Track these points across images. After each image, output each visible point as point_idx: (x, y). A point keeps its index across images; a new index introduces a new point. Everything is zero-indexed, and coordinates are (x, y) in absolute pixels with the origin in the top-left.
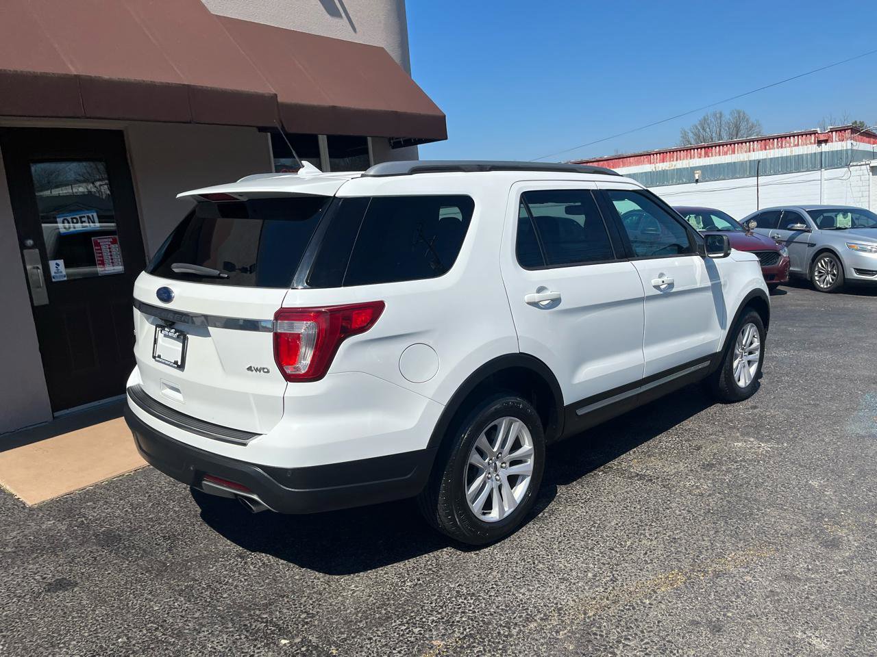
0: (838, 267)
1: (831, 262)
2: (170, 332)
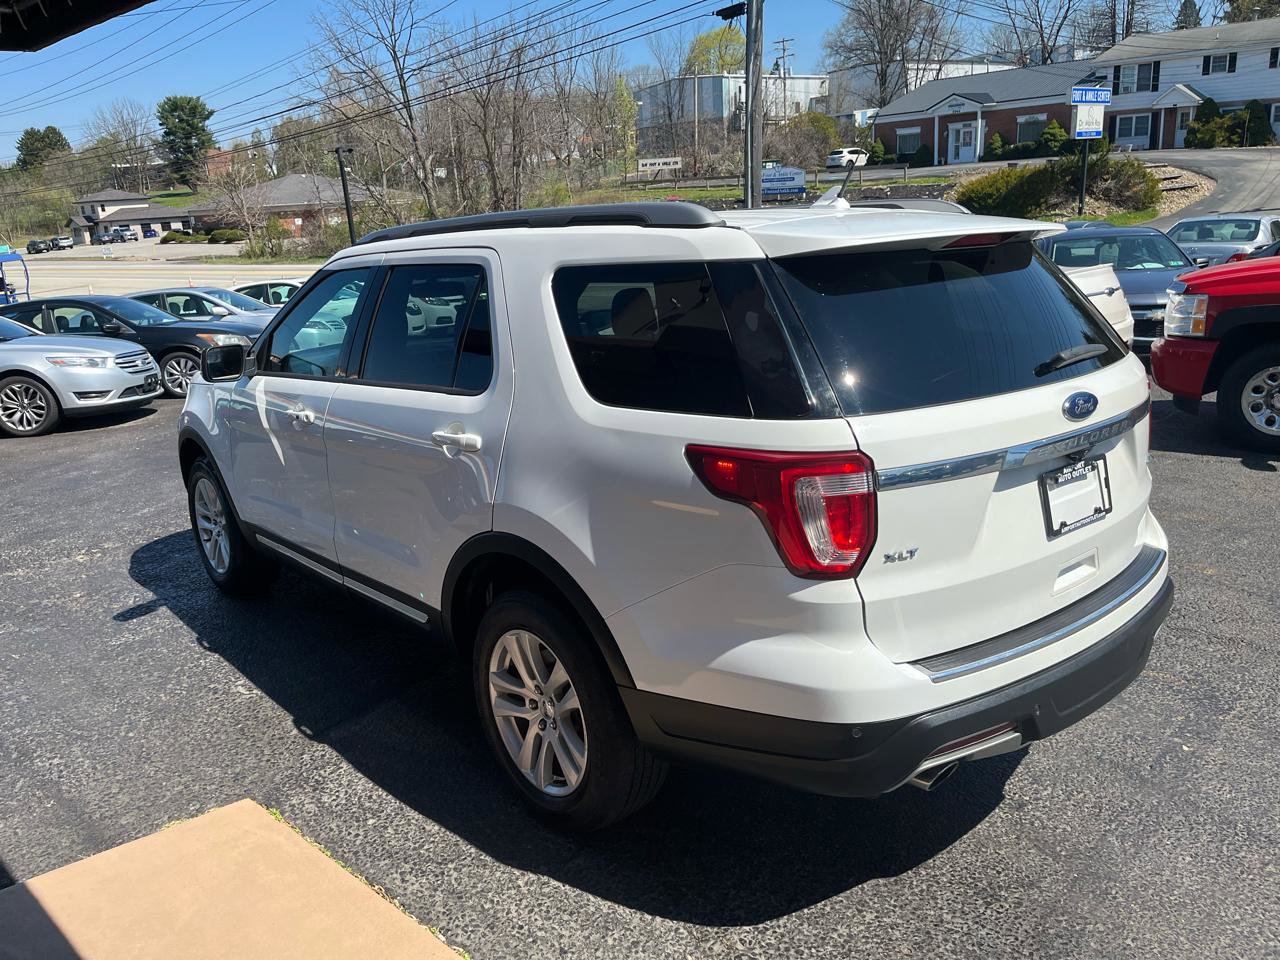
1: (27, 390)
2: (1074, 470)
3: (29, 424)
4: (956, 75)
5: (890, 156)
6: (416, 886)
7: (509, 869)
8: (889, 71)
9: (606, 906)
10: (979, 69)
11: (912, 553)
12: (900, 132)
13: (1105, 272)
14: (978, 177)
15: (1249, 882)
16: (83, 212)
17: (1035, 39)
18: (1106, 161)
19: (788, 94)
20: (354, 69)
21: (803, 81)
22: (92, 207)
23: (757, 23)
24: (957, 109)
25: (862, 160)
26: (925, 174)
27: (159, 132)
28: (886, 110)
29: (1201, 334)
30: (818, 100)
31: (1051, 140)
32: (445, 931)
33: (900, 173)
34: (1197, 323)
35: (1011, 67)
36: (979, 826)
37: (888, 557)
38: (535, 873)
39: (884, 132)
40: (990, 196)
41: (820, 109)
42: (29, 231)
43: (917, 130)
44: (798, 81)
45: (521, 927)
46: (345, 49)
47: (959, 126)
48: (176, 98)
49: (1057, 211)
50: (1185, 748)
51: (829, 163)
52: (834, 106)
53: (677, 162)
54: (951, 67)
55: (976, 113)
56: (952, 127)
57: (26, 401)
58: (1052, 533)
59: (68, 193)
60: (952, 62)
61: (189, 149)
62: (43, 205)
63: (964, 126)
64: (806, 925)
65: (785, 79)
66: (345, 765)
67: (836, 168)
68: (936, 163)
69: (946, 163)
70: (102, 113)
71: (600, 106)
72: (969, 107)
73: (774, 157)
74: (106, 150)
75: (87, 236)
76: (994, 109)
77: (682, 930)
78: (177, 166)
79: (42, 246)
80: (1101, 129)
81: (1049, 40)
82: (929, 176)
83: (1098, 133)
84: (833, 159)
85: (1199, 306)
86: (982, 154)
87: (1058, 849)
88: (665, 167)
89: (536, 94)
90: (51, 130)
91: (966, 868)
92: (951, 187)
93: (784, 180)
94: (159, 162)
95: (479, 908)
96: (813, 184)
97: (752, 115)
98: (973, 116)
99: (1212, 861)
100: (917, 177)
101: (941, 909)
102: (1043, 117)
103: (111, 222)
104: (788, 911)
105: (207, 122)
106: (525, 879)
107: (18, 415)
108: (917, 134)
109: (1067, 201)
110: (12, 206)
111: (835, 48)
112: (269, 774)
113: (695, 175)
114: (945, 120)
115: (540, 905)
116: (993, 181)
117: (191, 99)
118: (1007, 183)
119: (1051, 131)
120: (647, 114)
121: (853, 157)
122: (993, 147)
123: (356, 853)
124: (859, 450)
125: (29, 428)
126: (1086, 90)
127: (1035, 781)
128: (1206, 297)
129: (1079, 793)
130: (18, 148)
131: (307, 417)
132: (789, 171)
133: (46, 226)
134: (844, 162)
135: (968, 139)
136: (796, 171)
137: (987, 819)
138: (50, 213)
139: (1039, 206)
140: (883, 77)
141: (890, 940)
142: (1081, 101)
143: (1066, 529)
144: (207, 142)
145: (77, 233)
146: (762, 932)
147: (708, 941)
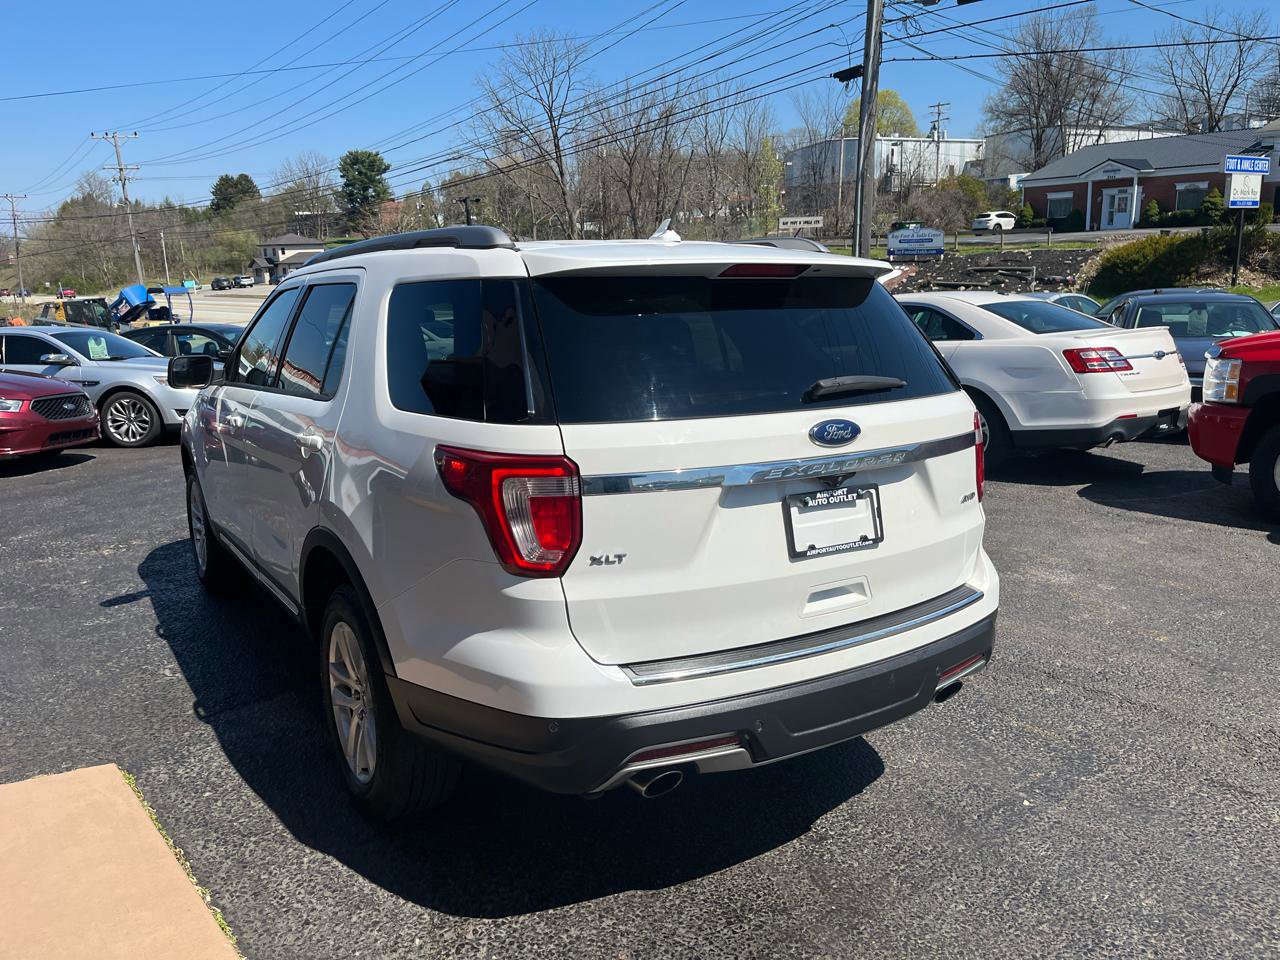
0: (148, 408)
1: (134, 405)
2: (832, 496)
3: (134, 436)
4: (1116, 140)
5: (1038, 221)
6: (213, 854)
7: (302, 846)
8: (1044, 136)
9: (368, 886)
10: (1145, 135)
11: (620, 557)
12: (1051, 196)
13: (1159, 335)
14: (1125, 243)
15: (1012, 937)
16: (266, 255)
17: (1203, 108)
18: (1264, 232)
19: (941, 157)
20: (513, 128)
21: (959, 144)
22: (274, 250)
23: (872, 84)
24: (1112, 174)
25: (1008, 223)
26: (1072, 238)
27: (338, 181)
28: (1040, 173)
29: (1234, 401)
30: (974, 164)
31: (1212, 209)
32: (214, 894)
33: (1044, 237)
34: (1230, 388)
35: (1175, 135)
36: (768, 854)
37: (595, 561)
38: (322, 852)
39: (1034, 195)
40: (1136, 262)
41: (975, 172)
42: (217, 268)
43: (1069, 195)
44: (953, 145)
45: (283, 898)
46: (505, 110)
47: (1114, 191)
48: (357, 152)
49: (1209, 281)
50: (1026, 803)
51: (976, 226)
52: (988, 170)
53: (818, 221)
54: (1113, 133)
55: (1132, 179)
56: (1107, 192)
57: (133, 415)
58: (795, 555)
59: (253, 237)
60: (1113, 128)
61: (365, 199)
62: (231, 246)
63: (1120, 192)
64: (542, 924)
65: (938, 142)
66: (214, 745)
67: (984, 231)
68: (1088, 228)
69: (1098, 229)
70: (289, 165)
71: (748, 167)
72: (1125, 173)
73: (918, 219)
74: (293, 197)
75: (267, 276)
76: (1154, 175)
77: (426, 916)
78: (352, 214)
79: (225, 283)
80: (1258, 199)
81: (1216, 108)
82: (1074, 241)
83: (1255, 203)
84: (980, 222)
85: (1233, 371)
86: (1138, 221)
87: (833, 881)
88: (806, 226)
89: (685, 152)
90: (244, 178)
91: (729, 890)
92: (1096, 252)
93: (923, 241)
94: (338, 210)
95: (256, 878)
96: (953, 246)
97: (863, 174)
98: (1129, 182)
99: (985, 912)
100: (1061, 242)
101: (681, 923)
102: (1204, 185)
103: (289, 264)
104: (532, 911)
105: (384, 175)
106: (311, 857)
107: (125, 427)
108: (1067, 200)
109: (1219, 271)
110: (202, 246)
111: (995, 112)
112: (147, 746)
113: (837, 234)
114: (1099, 186)
115: (311, 880)
116: (1140, 248)
117: (370, 155)
118: (1155, 250)
119: (1211, 199)
120: (797, 173)
121: (1002, 221)
122: (1149, 213)
123: (178, 820)
124: (565, 456)
125: (133, 440)
126: (1241, 159)
127: (851, 818)
128: (1239, 362)
129: (887, 832)
130: (213, 193)
131: (235, 421)
132: (927, 232)
133: (233, 266)
134: (991, 225)
135: (1123, 206)
136: (934, 232)
137: (780, 848)
138: (235, 254)
139: (1189, 274)
140: (1038, 141)
141: (614, 945)
142: (1237, 170)
143: (813, 552)
144: (383, 194)
145: (258, 273)
146: (498, 926)
147: (443, 928)
